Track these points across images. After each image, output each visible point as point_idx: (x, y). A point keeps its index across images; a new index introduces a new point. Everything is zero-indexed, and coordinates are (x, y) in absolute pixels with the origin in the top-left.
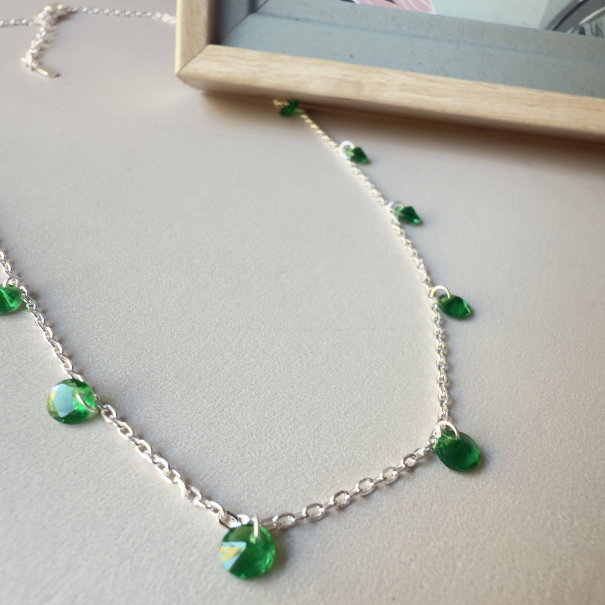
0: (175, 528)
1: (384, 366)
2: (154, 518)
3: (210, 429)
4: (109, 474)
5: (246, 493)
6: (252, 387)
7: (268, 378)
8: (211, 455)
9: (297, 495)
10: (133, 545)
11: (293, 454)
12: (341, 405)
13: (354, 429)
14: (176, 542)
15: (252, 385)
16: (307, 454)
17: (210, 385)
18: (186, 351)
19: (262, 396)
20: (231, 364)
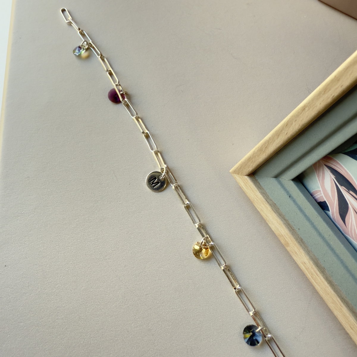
0: (51, 327)
1: (137, 325)
2: (50, 321)
3: (79, 306)
4: (51, 301)
5: (70, 332)
6: (100, 301)
7: (106, 301)
8: (73, 314)
9: (78, 343)
10: (41, 324)
11: (88, 331)
12: (113, 327)
13: (108, 338)
14: (48, 331)
15: (100, 300)
16: (91, 334)
17: (92, 292)
18: (97, 274)
19: (99, 306)
20: (103, 289)
